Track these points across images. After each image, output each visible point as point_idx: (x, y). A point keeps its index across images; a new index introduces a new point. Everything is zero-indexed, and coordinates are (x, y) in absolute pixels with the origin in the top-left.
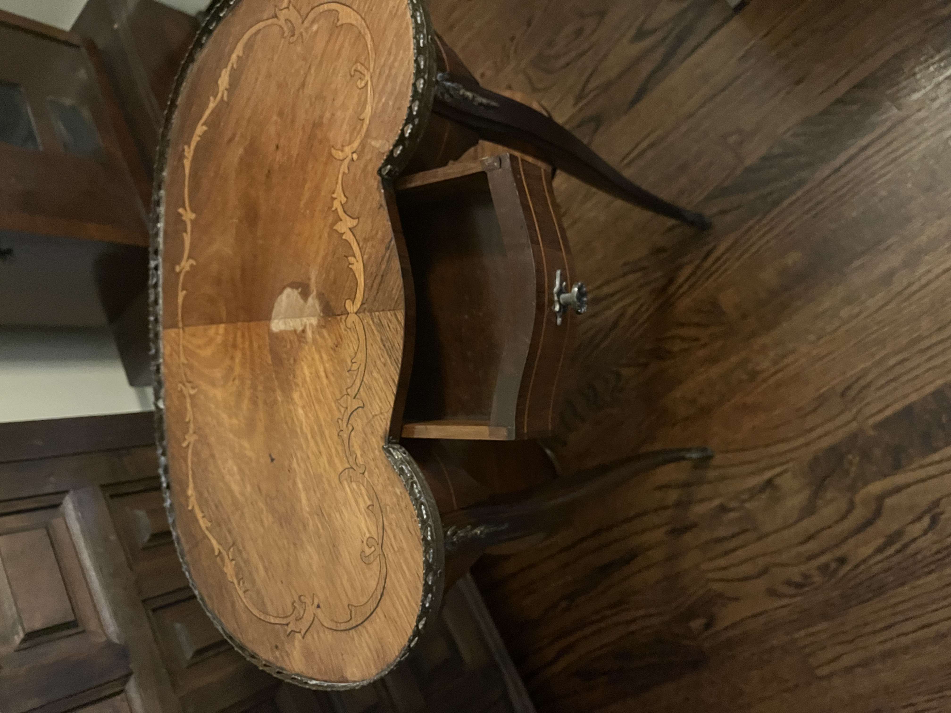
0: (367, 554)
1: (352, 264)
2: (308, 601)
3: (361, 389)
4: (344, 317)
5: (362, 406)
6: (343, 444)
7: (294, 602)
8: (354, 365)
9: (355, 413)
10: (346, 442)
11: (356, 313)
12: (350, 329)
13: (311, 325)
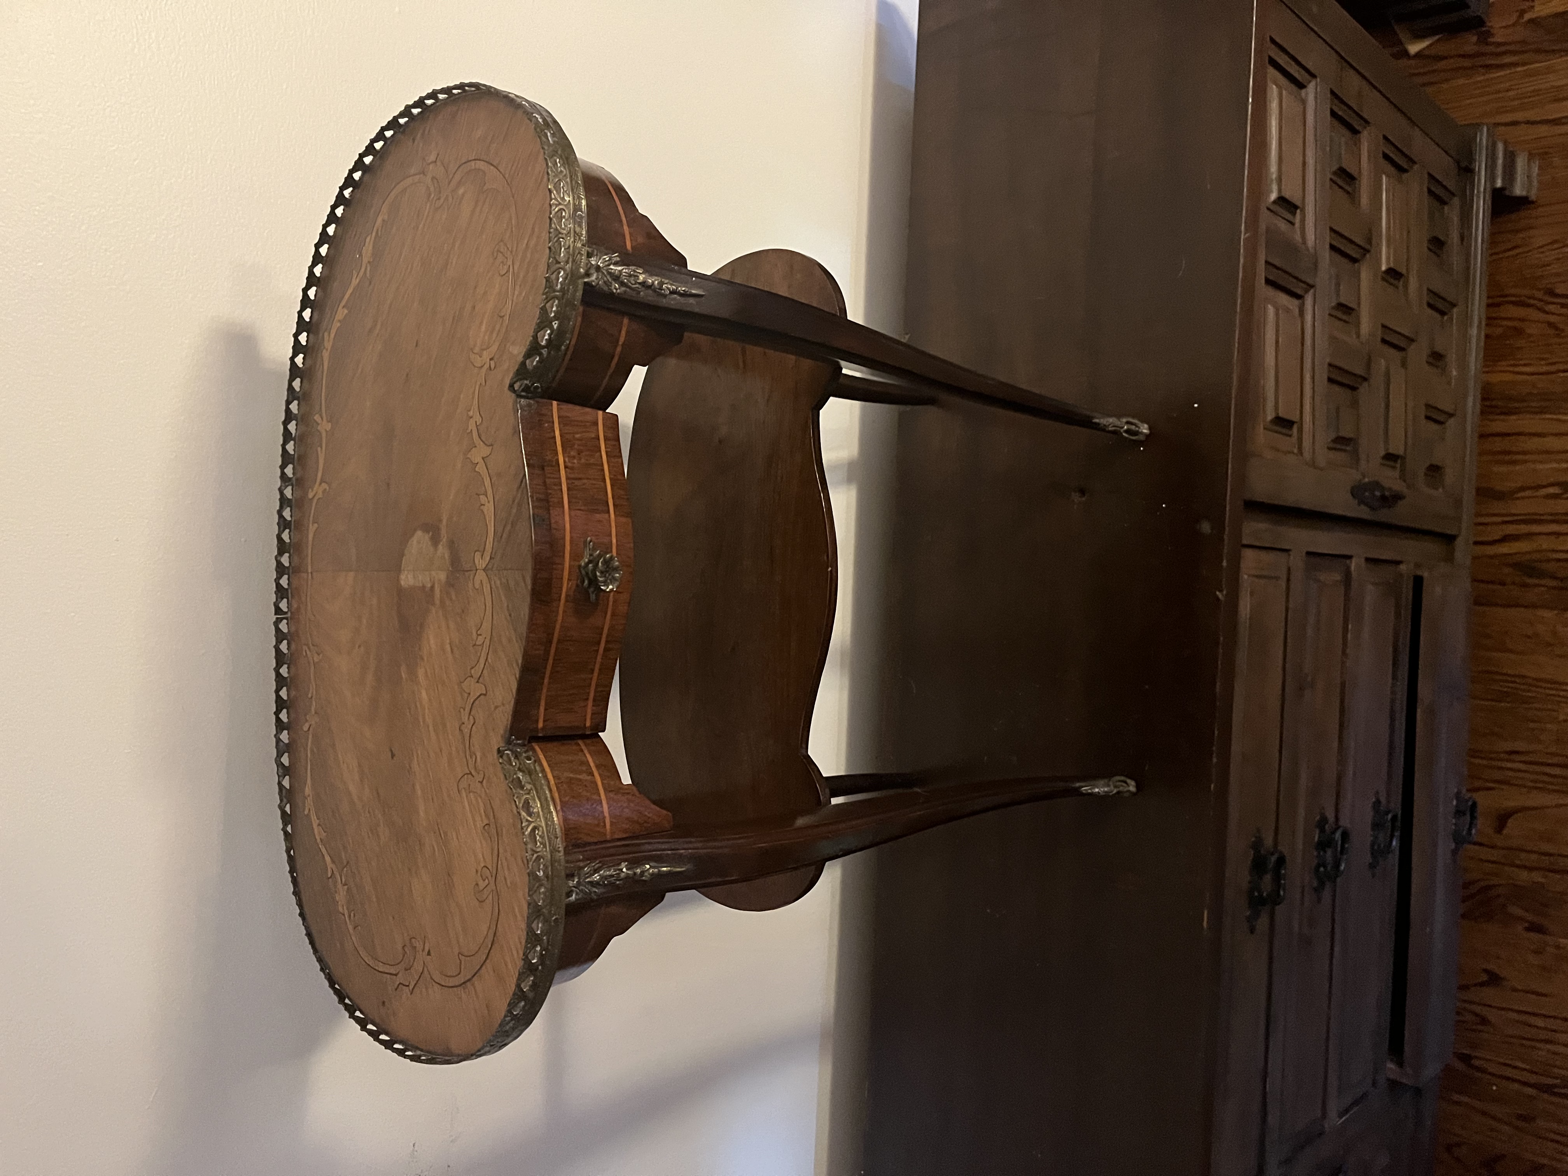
0: (481, 888)
1: (484, 505)
2: (418, 945)
3: (485, 671)
4: (472, 573)
5: (485, 692)
6: (463, 743)
7: (405, 945)
8: (480, 637)
9: (477, 702)
10: (467, 738)
11: (484, 570)
12: (477, 589)
13: (439, 580)
